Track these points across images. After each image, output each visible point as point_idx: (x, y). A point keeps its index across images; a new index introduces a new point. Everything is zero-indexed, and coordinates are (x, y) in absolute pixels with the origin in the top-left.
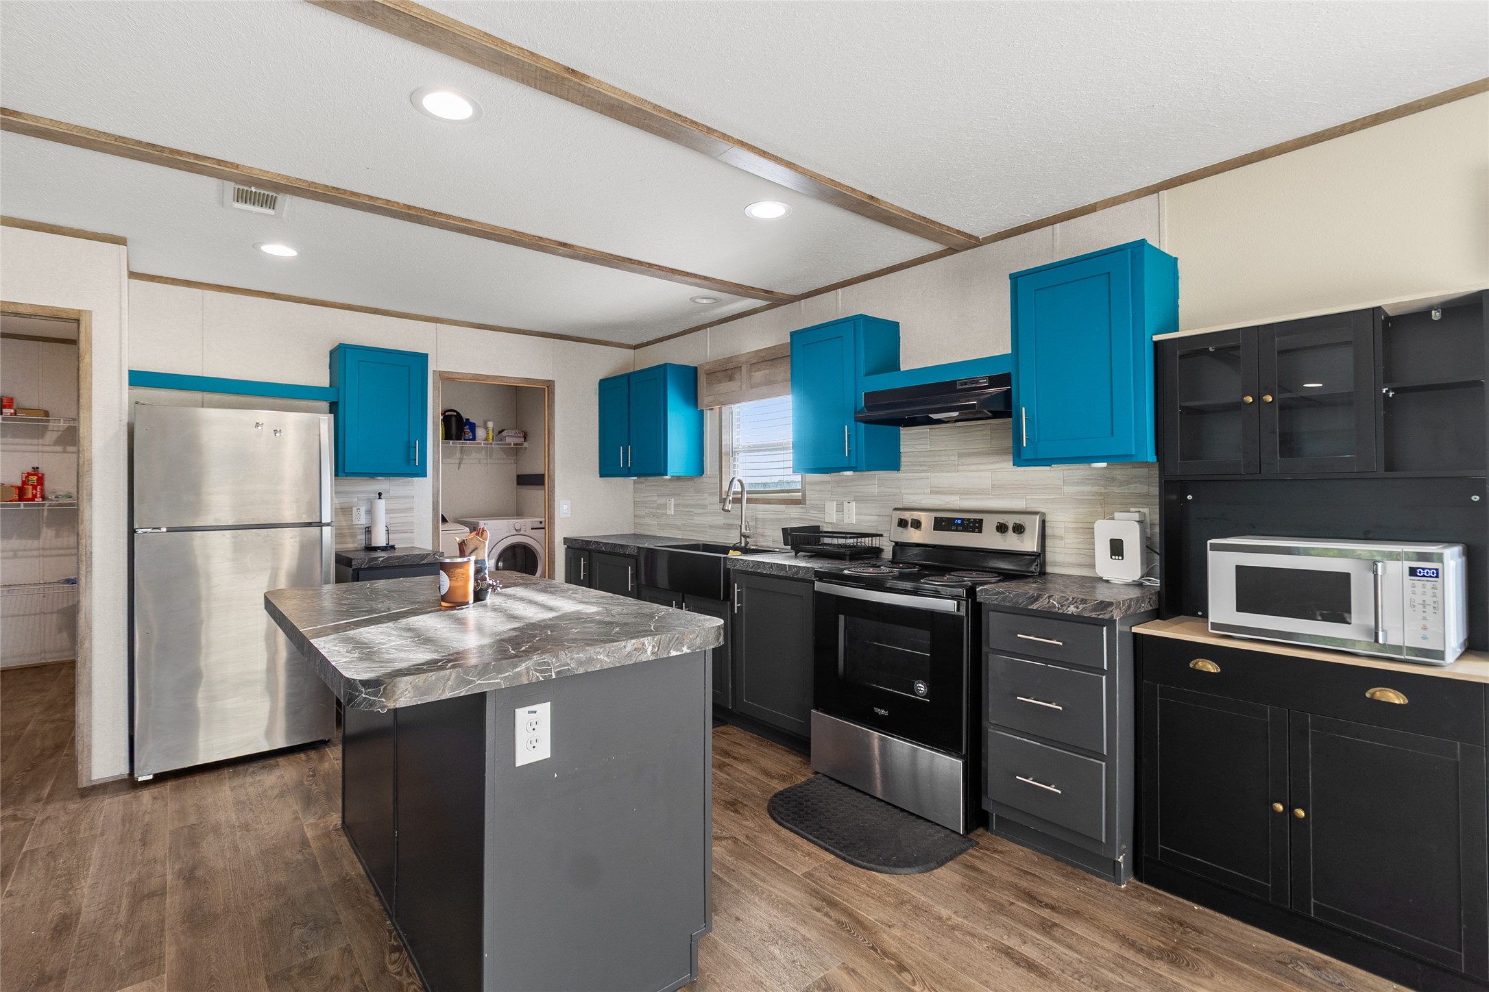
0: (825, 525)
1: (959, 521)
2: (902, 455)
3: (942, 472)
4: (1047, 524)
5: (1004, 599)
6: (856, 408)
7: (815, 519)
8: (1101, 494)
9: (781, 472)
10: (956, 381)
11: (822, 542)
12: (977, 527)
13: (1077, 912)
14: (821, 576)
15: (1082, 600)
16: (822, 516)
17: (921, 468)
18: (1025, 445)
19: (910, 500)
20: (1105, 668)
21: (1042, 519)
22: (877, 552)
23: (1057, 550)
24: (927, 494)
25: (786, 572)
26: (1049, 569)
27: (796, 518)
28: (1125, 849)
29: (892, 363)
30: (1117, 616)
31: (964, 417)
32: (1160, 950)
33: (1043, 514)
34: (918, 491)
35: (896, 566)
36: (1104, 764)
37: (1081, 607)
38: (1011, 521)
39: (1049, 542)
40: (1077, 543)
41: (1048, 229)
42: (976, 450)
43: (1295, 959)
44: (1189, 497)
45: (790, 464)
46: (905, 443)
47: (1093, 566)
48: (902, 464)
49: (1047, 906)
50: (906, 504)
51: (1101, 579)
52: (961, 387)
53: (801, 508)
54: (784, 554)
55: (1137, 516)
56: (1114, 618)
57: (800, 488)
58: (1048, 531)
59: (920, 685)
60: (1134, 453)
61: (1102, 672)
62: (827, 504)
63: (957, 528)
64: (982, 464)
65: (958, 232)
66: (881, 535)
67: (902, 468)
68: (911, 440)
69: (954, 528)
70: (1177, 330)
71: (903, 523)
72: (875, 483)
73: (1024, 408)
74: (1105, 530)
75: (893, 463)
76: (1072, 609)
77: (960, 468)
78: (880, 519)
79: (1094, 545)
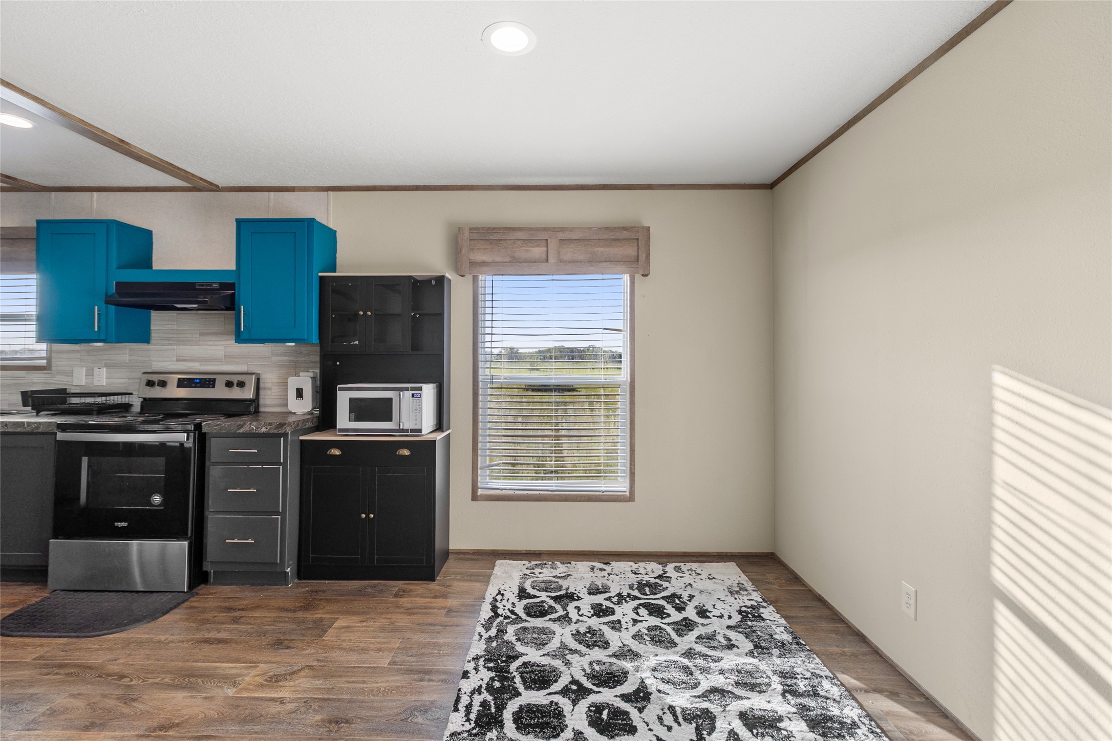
0: (72, 388)
1: (198, 381)
2: (152, 331)
3: (186, 345)
4: (261, 381)
5: (221, 429)
6: (106, 293)
7: (62, 382)
8: (294, 361)
9: (22, 341)
10: (195, 283)
11: (68, 402)
12: (211, 384)
13: (258, 606)
14: (63, 428)
15: (270, 423)
16: (70, 380)
17: (169, 342)
18: (242, 330)
19: (158, 366)
20: (282, 461)
21: (256, 378)
22: (126, 407)
23: (267, 397)
24: (174, 361)
25: (25, 428)
26: (262, 409)
27: (38, 382)
28: (292, 564)
29: (146, 262)
30: (289, 431)
31: (202, 308)
32: (301, 607)
33: (259, 374)
34: (166, 359)
35: (142, 415)
36: (279, 517)
37: (269, 428)
38: (235, 379)
39: (261, 392)
40: (280, 392)
41: (266, 194)
42: (213, 331)
43: (365, 587)
44: (338, 363)
45: (34, 334)
46: (155, 323)
47: (286, 405)
48: (153, 338)
49: (239, 610)
50: (155, 369)
51: (291, 413)
52: (199, 287)
53: (45, 373)
54: (23, 415)
55: (311, 374)
56: (287, 432)
57: (45, 356)
58: (262, 385)
59: (156, 497)
60: (306, 338)
61: (279, 463)
62: (76, 370)
63: (196, 385)
64: (217, 341)
65: (201, 179)
66: (131, 394)
67: (152, 342)
68: (159, 321)
69: (193, 385)
70: (335, 271)
71: (150, 384)
72: (126, 352)
73: (242, 307)
74: (294, 383)
75: (145, 338)
76: (263, 430)
77: (201, 343)
78: (131, 381)
79: (287, 392)
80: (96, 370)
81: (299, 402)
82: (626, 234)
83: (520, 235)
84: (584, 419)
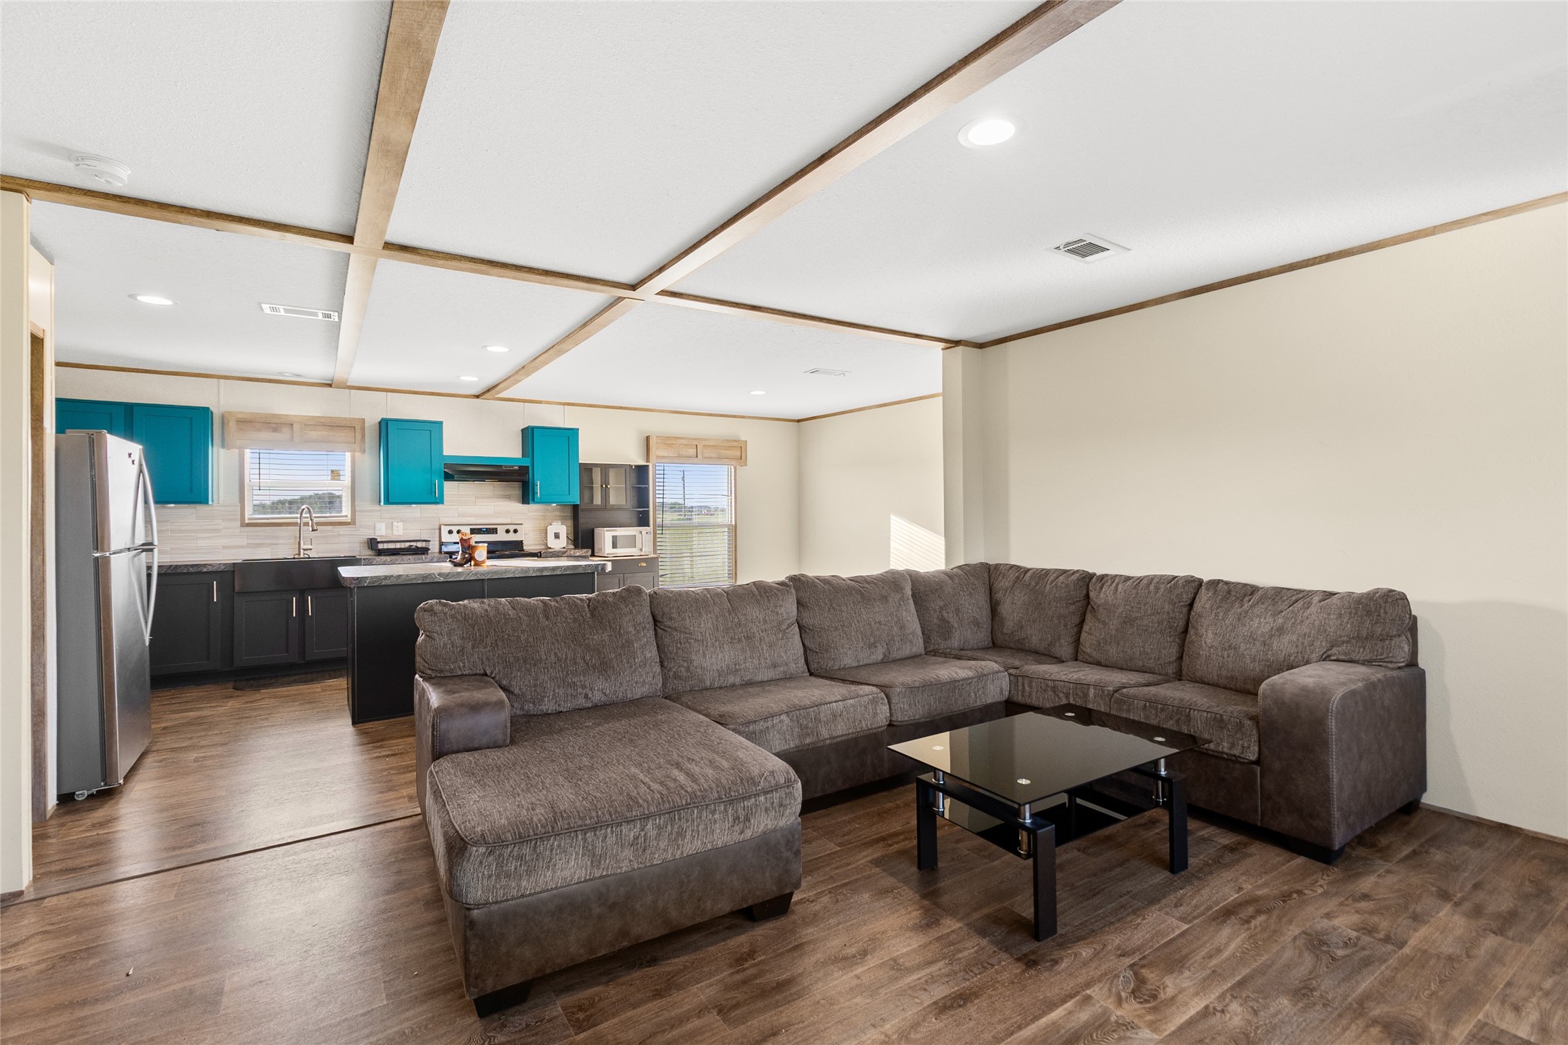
80: (395, 524)
81: (557, 540)
82: (735, 444)
83: (683, 442)
84: (708, 546)
